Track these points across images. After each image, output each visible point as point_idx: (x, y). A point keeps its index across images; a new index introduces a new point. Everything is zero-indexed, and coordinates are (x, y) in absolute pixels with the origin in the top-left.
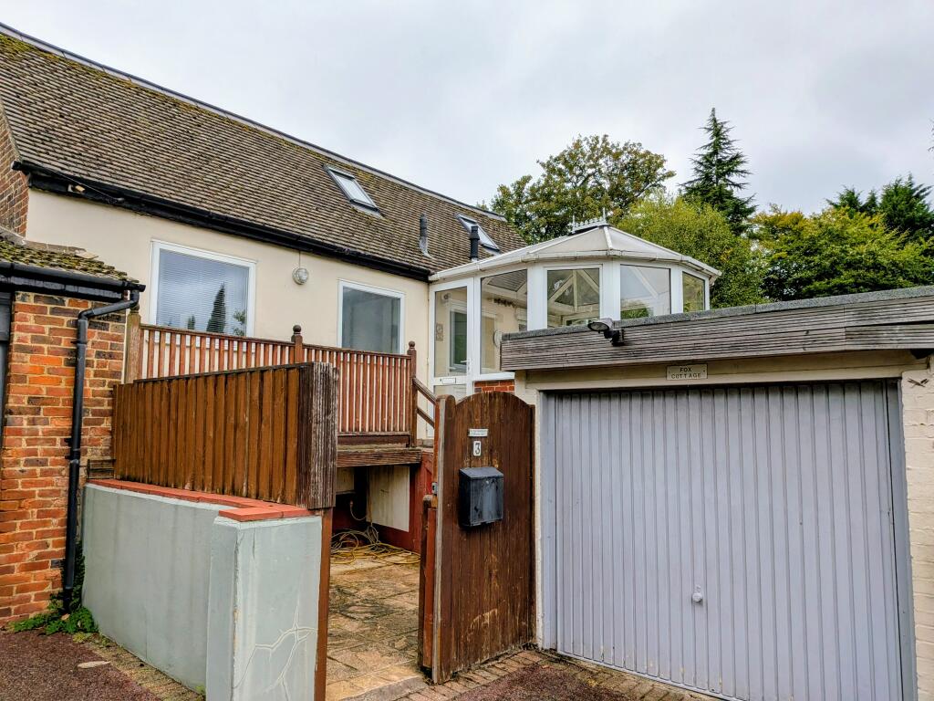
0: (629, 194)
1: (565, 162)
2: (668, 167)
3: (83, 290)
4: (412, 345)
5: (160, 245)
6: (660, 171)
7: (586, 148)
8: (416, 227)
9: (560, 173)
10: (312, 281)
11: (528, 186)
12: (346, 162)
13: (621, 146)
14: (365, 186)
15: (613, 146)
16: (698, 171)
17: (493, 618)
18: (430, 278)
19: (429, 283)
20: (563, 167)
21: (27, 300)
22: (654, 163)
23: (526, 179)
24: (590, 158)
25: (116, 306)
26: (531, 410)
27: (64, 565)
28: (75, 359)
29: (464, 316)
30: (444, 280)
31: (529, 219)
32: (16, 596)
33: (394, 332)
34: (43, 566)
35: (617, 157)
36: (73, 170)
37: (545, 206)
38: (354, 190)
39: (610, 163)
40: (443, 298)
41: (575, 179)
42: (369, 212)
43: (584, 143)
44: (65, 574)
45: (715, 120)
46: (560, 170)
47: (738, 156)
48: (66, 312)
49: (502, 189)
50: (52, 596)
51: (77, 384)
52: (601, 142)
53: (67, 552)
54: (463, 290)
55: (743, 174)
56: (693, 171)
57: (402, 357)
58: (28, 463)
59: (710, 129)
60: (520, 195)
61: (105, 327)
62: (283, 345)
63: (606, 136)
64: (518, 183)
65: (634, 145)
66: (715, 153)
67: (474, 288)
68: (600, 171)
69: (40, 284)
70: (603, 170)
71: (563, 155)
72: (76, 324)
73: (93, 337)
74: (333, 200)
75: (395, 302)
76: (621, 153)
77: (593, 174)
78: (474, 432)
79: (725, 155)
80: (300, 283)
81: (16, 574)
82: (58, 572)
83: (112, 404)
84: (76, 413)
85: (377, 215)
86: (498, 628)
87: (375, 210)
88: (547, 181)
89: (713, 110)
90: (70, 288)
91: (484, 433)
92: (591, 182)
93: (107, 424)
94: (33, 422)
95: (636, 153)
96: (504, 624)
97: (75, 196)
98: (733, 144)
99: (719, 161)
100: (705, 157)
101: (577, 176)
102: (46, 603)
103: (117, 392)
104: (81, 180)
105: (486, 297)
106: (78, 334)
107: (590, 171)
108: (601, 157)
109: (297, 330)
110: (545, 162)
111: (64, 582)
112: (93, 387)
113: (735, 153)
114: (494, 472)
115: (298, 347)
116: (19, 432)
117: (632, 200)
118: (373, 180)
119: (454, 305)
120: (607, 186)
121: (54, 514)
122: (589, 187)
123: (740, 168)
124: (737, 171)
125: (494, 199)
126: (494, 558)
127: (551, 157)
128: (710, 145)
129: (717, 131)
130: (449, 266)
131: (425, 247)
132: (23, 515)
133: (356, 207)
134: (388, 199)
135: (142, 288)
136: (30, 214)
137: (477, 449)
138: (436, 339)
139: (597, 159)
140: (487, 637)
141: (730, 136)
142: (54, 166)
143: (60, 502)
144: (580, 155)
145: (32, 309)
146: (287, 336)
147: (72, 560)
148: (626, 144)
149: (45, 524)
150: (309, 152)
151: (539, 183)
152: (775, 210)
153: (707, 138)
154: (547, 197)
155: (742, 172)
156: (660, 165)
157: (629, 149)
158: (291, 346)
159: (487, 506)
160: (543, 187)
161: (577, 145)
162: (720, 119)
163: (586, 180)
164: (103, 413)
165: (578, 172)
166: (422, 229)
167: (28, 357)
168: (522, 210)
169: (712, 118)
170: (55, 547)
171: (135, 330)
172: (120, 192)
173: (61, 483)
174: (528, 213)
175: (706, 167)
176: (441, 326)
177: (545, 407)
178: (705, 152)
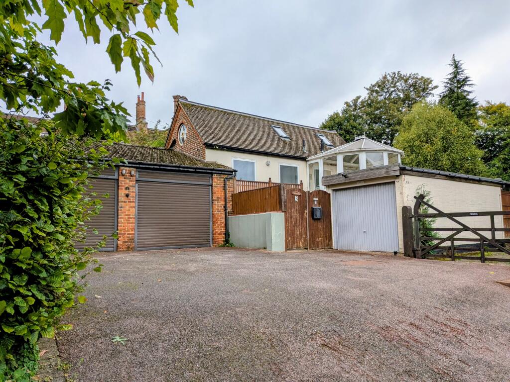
0: (413, 99)
1: (379, 86)
2: (434, 84)
3: (226, 173)
4: (301, 181)
5: (234, 159)
6: (430, 85)
7: (389, 78)
8: (302, 142)
9: (377, 92)
10: (271, 164)
11: (360, 100)
12: (277, 122)
13: (408, 75)
14: (283, 129)
15: (404, 76)
16: (446, 87)
17: (321, 240)
18: (307, 160)
19: (307, 161)
20: (378, 89)
21: (215, 176)
22: (427, 81)
23: (358, 98)
24: (392, 83)
25: (231, 176)
26: (329, 194)
27: (225, 234)
28: (225, 189)
29: (318, 170)
30: (312, 160)
31: (361, 117)
32: (217, 240)
33: (296, 178)
34: (221, 234)
35: (406, 81)
36: (215, 143)
37: (369, 110)
38: (281, 132)
39: (403, 84)
40: (311, 166)
41: (384, 94)
42: (286, 139)
43: (388, 77)
44: (226, 236)
45: (454, 60)
46: (377, 91)
47: (467, 78)
48: (222, 178)
49: (347, 103)
50: (223, 241)
51: (225, 194)
52: (397, 75)
53: (226, 231)
54: (318, 162)
55: (472, 86)
56: (443, 88)
57: (299, 185)
58: (217, 211)
59: (452, 65)
60: (355, 105)
61: (229, 181)
62: (267, 183)
63: (399, 72)
64: (354, 100)
65: (415, 74)
66: (455, 77)
67: (321, 162)
68: (397, 89)
69: (218, 172)
70: (400, 88)
71: (377, 83)
72: (224, 180)
73: (228, 183)
74: (275, 137)
75: (296, 168)
76: (409, 79)
77: (395, 91)
78: (315, 199)
79: (461, 77)
80: (268, 165)
81: (217, 235)
82: (224, 236)
83: (232, 198)
84: (225, 201)
85: (288, 140)
86: (323, 242)
87: (288, 138)
88: (369, 97)
89: (454, 55)
90: (223, 173)
91: (317, 199)
92: (394, 95)
93: (231, 203)
94: (218, 202)
95: (416, 78)
96: (324, 242)
97: (216, 149)
98: (465, 71)
99: (458, 81)
100: (450, 79)
101: (386, 93)
102: (222, 242)
103: (233, 196)
104: (217, 145)
105: (324, 163)
106: (225, 182)
107: (392, 89)
108: (398, 82)
109: (270, 179)
110: (369, 88)
111: (226, 238)
112: (229, 195)
113: (465, 76)
114: (320, 208)
115: (270, 183)
116: (215, 205)
117: (415, 103)
118: (286, 126)
119: (315, 168)
120: (402, 96)
121: (223, 223)
122: (392, 97)
123: (468, 83)
124: (468, 85)
125: (343, 109)
126: (321, 227)
127: (371, 85)
128: (452, 73)
129: (456, 65)
130: (313, 155)
131: (305, 149)
132: (217, 223)
133: (282, 138)
134: (292, 133)
135: (237, 171)
136: (206, 154)
137: (315, 203)
138: (310, 179)
139: (395, 83)
140: (320, 244)
141: (463, 67)
142: (210, 142)
143: (223, 220)
144: (387, 82)
145: (216, 178)
146: (267, 181)
147: (227, 233)
148: (410, 75)
149: (221, 225)
150: (266, 121)
151: (365, 98)
152: (489, 103)
153: (451, 69)
154: (370, 105)
155: (471, 85)
156: (430, 83)
157: (412, 77)
158: (269, 183)
159: (318, 215)
160: (367, 101)
161: (385, 77)
162: (457, 59)
163: (390, 94)
164: (230, 200)
165: (386, 90)
166: (304, 143)
167: (216, 188)
168: (357, 113)
169: (453, 59)
170: (223, 230)
171: (235, 181)
172: (225, 147)
173: (223, 216)
174: (360, 114)
175: (451, 84)
176: (311, 175)
177: (333, 194)
178: (450, 77)
